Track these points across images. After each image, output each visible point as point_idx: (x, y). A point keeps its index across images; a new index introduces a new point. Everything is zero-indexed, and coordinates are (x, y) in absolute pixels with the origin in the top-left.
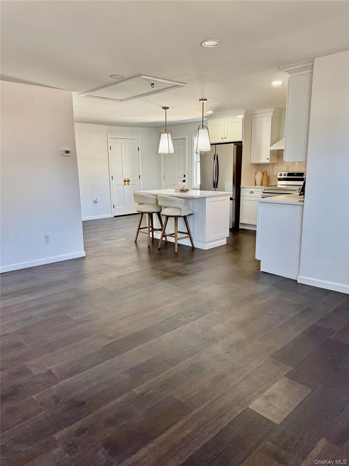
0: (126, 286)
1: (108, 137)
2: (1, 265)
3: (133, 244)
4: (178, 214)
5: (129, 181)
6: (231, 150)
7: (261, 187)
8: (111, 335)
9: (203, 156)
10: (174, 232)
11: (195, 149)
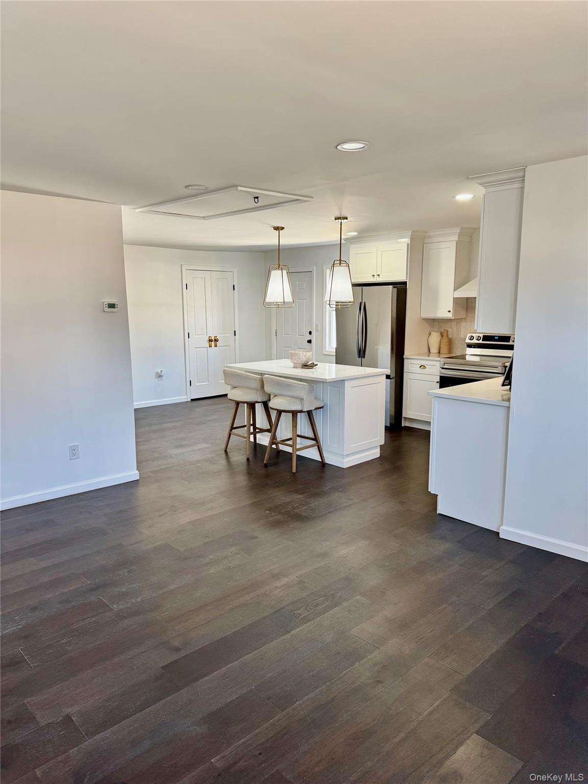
0: (206, 541)
1: (183, 268)
2: (2, 497)
3: (221, 454)
4: (298, 408)
5: (216, 340)
6: (388, 296)
7: (439, 359)
8: (176, 643)
9: (341, 310)
10: (290, 436)
11: (327, 298)
